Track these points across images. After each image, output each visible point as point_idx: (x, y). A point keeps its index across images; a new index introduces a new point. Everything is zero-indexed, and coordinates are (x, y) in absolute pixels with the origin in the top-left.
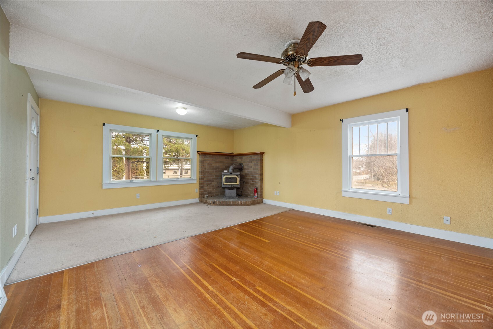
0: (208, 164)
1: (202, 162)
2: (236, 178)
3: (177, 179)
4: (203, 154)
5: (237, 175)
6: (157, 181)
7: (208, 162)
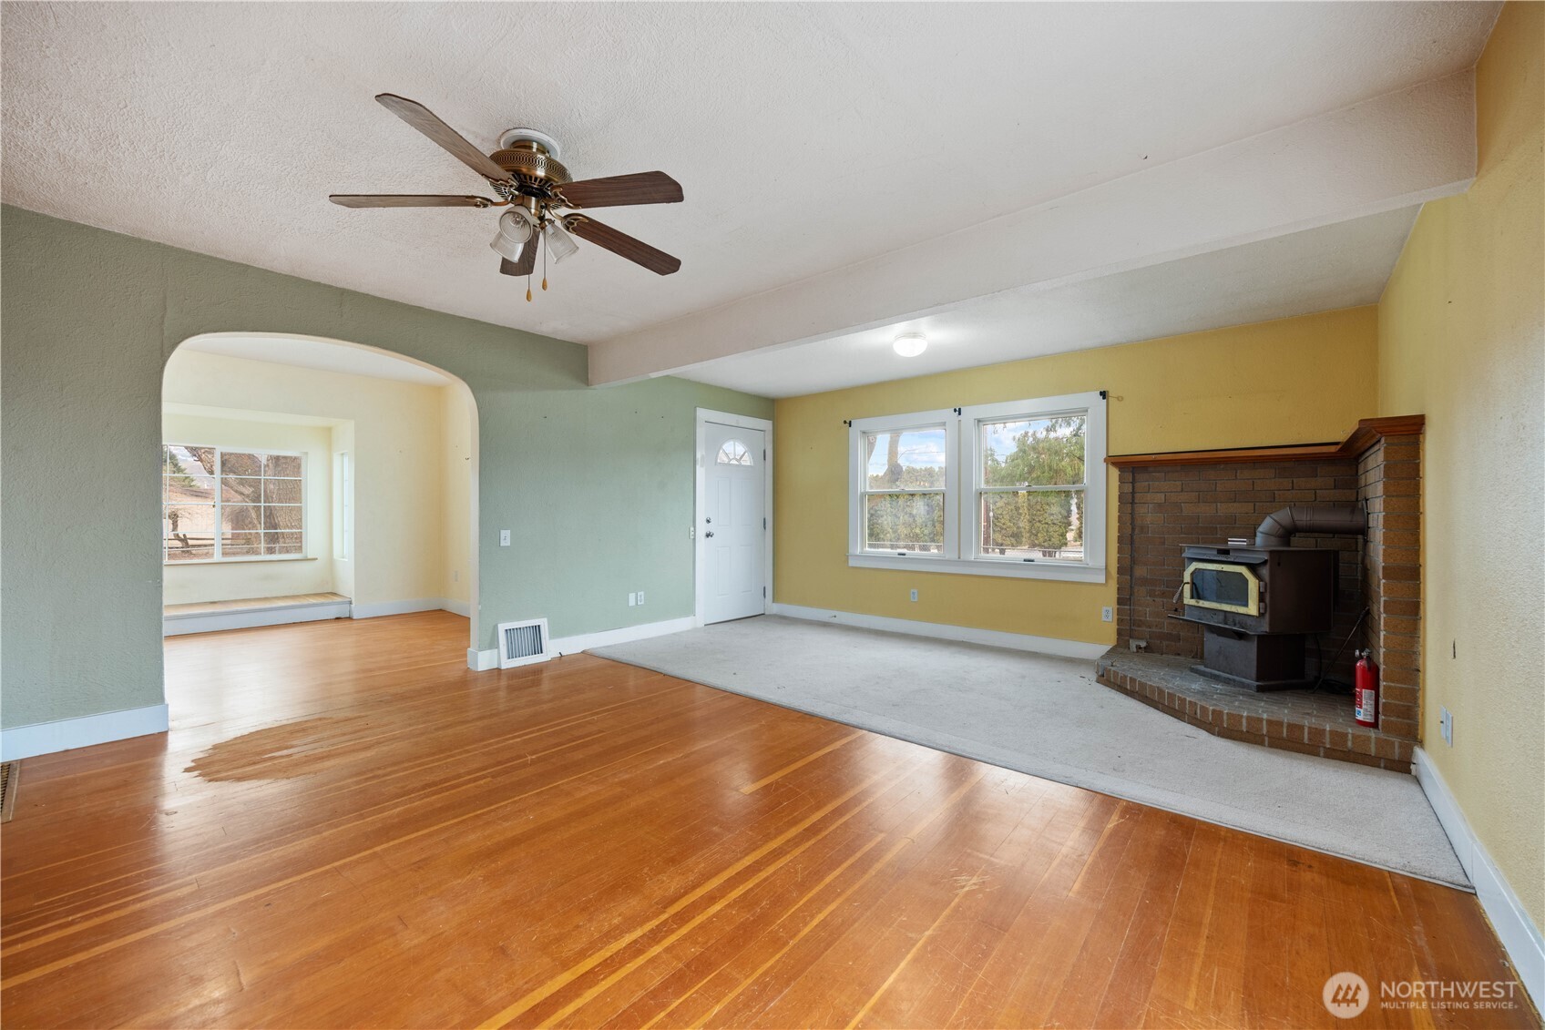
0: (1160, 507)
1: (1128, 501)
2: (1246, 581)
3: (1025, 560)
4: (1131, 468)
5: (1253, 568)
6: (960, 561)
7: (1160, 498)
